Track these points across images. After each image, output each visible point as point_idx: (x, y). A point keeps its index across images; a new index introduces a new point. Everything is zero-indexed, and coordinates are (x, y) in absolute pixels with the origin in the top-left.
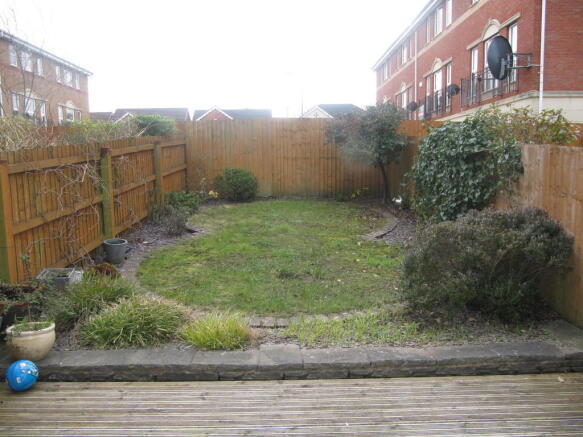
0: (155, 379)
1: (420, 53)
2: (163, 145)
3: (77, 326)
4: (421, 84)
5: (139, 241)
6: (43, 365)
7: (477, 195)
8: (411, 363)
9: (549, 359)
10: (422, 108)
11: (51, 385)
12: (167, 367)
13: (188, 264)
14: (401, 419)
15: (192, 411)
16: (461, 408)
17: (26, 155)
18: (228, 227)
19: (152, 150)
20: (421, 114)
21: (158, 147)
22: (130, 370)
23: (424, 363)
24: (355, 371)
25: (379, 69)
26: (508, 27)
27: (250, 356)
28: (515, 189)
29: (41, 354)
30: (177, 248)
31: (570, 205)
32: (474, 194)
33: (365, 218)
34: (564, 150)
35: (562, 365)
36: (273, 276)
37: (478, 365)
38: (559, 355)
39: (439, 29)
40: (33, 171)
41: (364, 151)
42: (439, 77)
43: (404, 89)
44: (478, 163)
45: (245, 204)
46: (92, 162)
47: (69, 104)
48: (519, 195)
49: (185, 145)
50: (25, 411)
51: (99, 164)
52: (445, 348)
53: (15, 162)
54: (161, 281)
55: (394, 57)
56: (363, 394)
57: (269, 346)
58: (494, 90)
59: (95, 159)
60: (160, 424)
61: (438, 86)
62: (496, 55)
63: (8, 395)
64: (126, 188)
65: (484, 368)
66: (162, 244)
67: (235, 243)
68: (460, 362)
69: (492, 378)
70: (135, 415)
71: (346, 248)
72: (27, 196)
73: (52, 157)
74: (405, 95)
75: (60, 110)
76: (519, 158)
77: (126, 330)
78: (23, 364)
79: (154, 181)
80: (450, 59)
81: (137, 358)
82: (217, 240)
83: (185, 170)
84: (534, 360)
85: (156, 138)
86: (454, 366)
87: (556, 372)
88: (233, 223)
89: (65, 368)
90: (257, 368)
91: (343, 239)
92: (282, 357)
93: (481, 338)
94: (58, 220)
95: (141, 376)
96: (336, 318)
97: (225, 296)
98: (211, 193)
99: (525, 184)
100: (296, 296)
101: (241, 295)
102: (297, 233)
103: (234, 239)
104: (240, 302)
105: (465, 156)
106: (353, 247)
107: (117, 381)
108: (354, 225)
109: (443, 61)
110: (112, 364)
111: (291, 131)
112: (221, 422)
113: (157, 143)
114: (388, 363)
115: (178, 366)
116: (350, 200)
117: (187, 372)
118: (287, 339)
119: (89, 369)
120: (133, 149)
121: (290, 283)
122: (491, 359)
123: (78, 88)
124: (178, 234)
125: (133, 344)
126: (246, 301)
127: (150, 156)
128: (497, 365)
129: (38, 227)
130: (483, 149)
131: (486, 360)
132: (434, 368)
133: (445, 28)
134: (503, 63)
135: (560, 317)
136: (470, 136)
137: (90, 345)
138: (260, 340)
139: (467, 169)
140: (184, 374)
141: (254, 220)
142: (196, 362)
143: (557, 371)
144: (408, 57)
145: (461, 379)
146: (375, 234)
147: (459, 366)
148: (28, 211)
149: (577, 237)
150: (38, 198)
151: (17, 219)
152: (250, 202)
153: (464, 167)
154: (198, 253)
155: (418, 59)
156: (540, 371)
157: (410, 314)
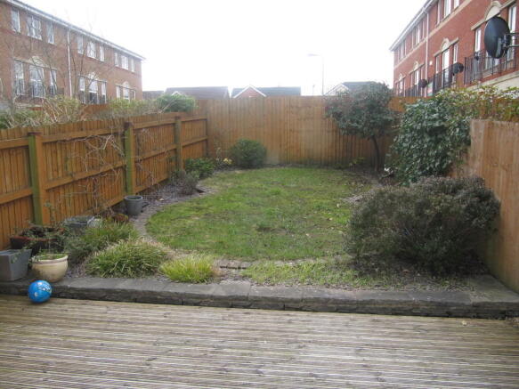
0: (136, 301)
1: (432, 34)
2: (183, 120)
3: (87, 260)
4: (431, 63)
5: (157, 198)
6: (56, 285)
7: (437, 164)
8: (335, 301)
9: (457, 305)
10: (431, 85)
11: (61, 300)
12: (143, 292)
13: (189, 217)
14: (310, 342)
15: (154, 324)
16: (363, 338)
17: (60, 128)
18: (232, 188)
19: (174, 124)
20: (430, 91)
21: (179, 122)
22: (118, 293)
23: (346, 302)
24: (290, 305)
25: (396, 49)
26: (508, 7)
27: (209, 288)
28: (464, 159)
29: (56, 278)
30: (184, 205)
31: (499, 174)
32: (434, 163)
33: (353, 183)
34: (497, 125)
35: (469, 311)
36: (253, 229)
37: (394, 307)
38: (467, 303)
39: (448, 10)
40: (64, 141)
41: (355, 124)
42: (447, 56)
43: (416, 67)
44: (439, 136)
45: (254, 171)
46: (116, 134)
47: (125, 85)
48: (467, 164)
49: (206, 120)
50: (37, 316)
51: (123, 135)
52: (372, 292)
53: (50, 134)
54: (163, 229)
55: (409, 36)
56: (290, 322)
57: (228, 282)
58: (493, 67)
59: (119, 131)
60: (127, 331)
61: (446, 64)
62: (493, 35)
63: (28, 305)
64: (147, 155)
65: (399, 309)
66: (174, 201)
67: (233, 202)
68: (377, 303)
69: (405, 318)
70: (112, 324)
71: (324, 208)
72: (59, 159)
73: (82, 130)
74: (418, 73)
75: (118, 90)
76: (467, 132)
77: (120, 264)
78: (40, 283)
79: (175, 150)
80: (457, 39)
81: (124, 284)
82: (218, 199)
83: (206, 140)
84: (445, 305)
85: (178, 114)
86: (373, 306)
87: (462, 317)
88: (237, 185)
89: (71, 288)
90: (212, 297)
91: (324, 201)
92: (233, 291)
93: (408, 286)
94: (86, 179)
95: (125, 298)
96: (291, 264)
97: (208, 243)
98: (226, 160)
99: (471, 155)
100: (266, 246)
101: (222, 242)
102: (287, 194)
103: (232, 199)
104: (219, 248)
105: (428, 129)
106: (332, 208)
107: (107, 300)
108: (342, 189)
109: (450, 40)
110: (105, 287)
111: (297, 107)
112: (172, 333)
113: (177, 118)
114: (317, 300)
115: (152, 292)
116: (347, 168)
117: (159, 297)
118: (244, 277)
119: (88, 290)
120: (155, 123)
121: (266, 235)
122: (405, 302)
123: (133, 71)
124: (190, 194)
125: (125, 274)
126: (224, 248)
127: (171, 128)
128: (411, 307)
129: (69, 184)
130: (442, 123)
131: (401, 303)
132: (355, 307)
133: (453, 10)
134: (500, 42)
135: (489, 273)
136: (434, 112)
137: (93, 274)
138: (223, 277)
139: (430, 141)
140: (156, 299)
141: (256, 183)
142: (166, 290)
143: (464, 316)
144: (421, 37)
145: (376, 317)
146: (356, 198)
147: (377, 306)
148: (60, 171)
149: (503, 203)
150: (69, 162)
151: (51, 178)
152: (259, 168)
153: (428, 140)
154: (199, 209)
155: (429, 40)
156: (449, 315)
157: (355, 264)
